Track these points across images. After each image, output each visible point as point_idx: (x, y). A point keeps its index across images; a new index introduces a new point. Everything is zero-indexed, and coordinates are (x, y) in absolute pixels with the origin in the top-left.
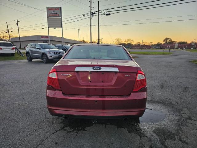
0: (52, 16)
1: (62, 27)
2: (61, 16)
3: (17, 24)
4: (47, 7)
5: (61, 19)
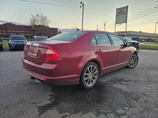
0: (120, 14)
1: (126, 22)
2: (127, 14)
3: (105, 25)
4: (117, 8)
5: (127, 16)
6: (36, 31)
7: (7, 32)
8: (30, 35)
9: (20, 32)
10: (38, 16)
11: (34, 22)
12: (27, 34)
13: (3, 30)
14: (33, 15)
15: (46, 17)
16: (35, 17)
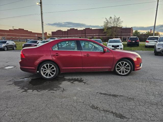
6: (107, 33)
7: (85, 36)
8: (103, 37)
9: (95, 35)
10: (111, 18)
11: (107, 24)
12: (100, 37)
13: (83, 34)
14: (107, 18)
15: (119, 18)
16: (108, 19)
